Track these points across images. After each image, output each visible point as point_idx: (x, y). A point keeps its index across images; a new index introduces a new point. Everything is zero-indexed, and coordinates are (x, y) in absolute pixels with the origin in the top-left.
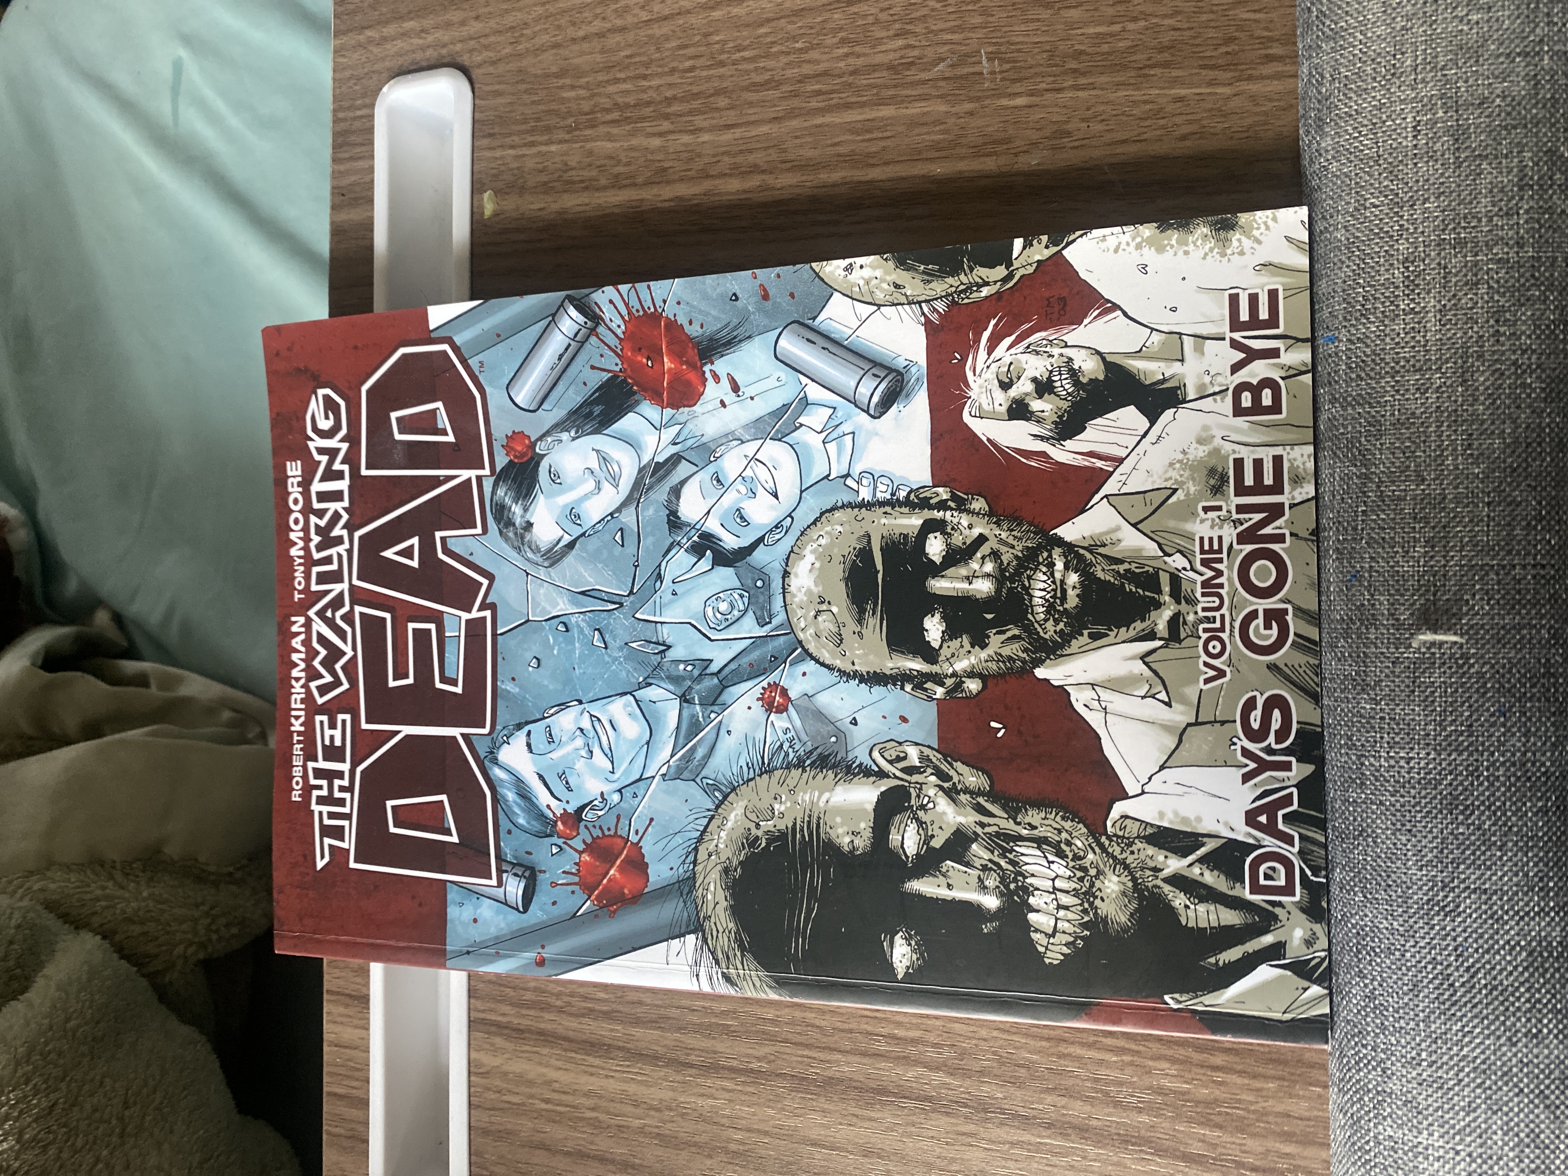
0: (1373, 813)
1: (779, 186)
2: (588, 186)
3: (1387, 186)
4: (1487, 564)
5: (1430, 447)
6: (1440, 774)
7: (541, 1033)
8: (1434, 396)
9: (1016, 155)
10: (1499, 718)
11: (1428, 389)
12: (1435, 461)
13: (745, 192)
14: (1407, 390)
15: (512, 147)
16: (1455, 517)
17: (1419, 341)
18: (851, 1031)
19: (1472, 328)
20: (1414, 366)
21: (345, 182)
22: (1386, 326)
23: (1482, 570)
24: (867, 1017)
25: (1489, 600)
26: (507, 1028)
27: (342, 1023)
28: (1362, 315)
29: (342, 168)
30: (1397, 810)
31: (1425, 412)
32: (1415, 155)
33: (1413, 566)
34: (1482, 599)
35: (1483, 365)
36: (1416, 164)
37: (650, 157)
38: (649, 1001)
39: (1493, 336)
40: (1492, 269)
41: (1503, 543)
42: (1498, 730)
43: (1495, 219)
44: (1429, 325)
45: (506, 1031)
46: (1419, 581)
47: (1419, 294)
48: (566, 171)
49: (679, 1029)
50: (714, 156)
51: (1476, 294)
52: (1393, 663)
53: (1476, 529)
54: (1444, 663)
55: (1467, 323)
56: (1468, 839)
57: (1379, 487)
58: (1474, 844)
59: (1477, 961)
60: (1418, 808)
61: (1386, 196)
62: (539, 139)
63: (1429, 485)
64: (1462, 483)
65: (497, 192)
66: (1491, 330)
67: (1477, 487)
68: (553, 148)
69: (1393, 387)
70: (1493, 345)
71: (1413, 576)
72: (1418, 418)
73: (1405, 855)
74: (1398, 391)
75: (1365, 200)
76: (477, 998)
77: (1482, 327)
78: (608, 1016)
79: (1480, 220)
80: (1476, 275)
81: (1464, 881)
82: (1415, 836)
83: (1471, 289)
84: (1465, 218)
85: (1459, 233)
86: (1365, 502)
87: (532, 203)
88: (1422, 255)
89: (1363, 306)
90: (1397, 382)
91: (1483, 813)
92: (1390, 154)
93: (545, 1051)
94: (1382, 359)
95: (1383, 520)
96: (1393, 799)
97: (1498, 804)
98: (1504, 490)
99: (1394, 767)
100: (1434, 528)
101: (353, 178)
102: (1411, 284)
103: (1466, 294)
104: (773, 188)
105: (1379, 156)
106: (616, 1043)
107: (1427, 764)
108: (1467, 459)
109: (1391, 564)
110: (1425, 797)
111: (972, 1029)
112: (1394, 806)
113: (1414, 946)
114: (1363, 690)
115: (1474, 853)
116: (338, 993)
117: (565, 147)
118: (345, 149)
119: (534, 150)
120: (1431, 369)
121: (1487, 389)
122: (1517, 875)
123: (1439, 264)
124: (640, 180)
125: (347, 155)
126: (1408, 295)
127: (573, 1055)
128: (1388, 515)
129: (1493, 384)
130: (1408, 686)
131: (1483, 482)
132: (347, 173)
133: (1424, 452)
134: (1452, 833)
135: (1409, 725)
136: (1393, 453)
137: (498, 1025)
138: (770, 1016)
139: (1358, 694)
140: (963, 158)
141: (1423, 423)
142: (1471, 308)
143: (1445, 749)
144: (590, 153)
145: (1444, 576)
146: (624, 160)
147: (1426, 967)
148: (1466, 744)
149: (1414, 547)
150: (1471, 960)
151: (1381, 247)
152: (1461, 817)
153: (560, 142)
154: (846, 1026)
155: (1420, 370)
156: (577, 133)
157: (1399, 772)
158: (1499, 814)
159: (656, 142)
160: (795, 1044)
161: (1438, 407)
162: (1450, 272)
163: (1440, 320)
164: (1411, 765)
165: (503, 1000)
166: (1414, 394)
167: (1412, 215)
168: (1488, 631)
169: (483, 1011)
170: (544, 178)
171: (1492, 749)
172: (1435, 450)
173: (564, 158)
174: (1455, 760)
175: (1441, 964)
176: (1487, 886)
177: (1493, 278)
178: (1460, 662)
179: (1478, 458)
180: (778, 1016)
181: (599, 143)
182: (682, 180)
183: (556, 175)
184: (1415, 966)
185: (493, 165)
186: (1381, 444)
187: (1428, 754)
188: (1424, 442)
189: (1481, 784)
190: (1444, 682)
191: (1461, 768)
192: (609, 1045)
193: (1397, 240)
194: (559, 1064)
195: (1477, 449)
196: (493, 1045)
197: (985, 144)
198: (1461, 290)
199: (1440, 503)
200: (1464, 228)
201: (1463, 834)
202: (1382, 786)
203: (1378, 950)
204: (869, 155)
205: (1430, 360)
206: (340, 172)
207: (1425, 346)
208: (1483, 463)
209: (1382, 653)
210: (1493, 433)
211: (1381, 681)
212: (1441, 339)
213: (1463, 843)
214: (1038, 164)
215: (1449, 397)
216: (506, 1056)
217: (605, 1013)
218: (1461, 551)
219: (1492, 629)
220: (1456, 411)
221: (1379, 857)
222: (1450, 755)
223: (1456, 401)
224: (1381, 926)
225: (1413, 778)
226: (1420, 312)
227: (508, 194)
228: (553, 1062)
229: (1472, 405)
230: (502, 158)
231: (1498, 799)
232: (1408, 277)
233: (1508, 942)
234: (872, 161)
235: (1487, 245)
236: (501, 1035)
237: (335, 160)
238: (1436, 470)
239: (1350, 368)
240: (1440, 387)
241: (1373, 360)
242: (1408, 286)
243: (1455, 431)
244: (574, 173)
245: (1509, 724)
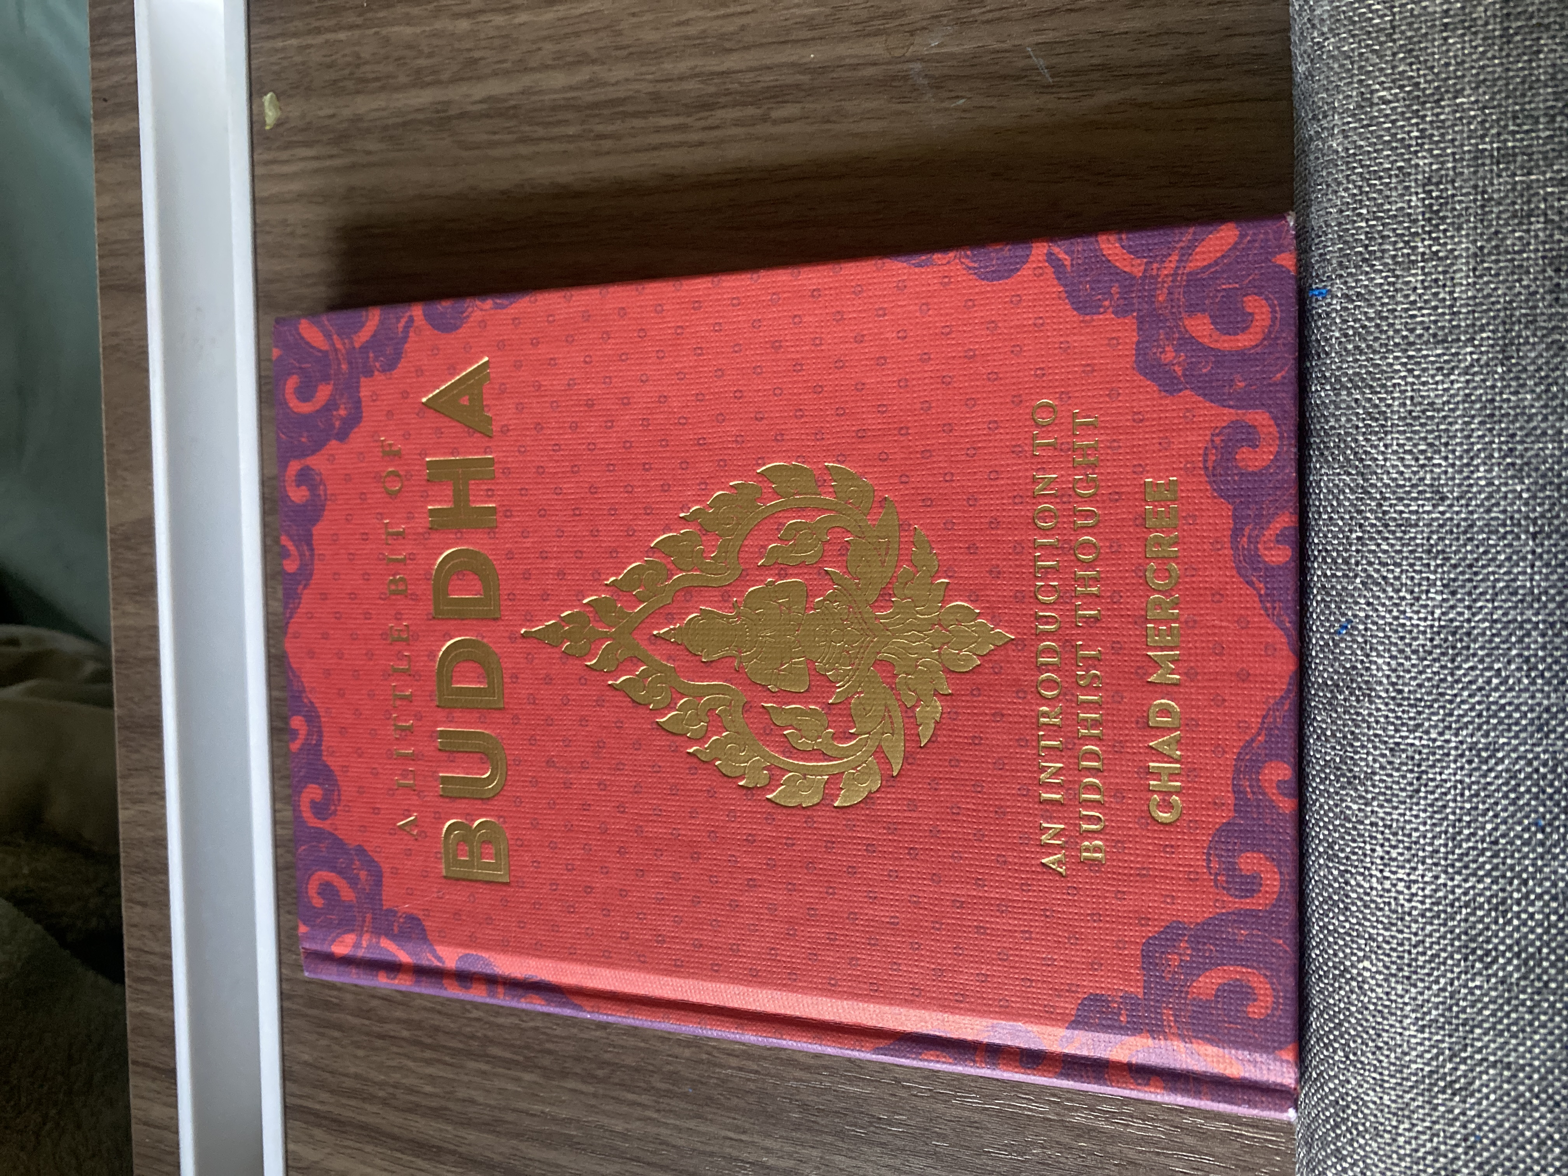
0: (1360, 949)
1: (613, 80)
2: (385, 85)
3: (1405, 71)
4: (1529, 621)
5: (1454, 451)
6: (1452, 906)
7: (363, 1127)
8: (1462, 379)
9: (912, 33)
10: (1535, 833)
11: (1453, 368)
12: (1461, 472)
13: (572, 88)
14: (1424, 370)
15: (295, 35)
16: (1486, 552)
17: (1444, 300)
18: (712, 1154)
19: (1520, 280)
20: (1435, 335)
21: (105, 84)
22: (1397, 277)
23: (1521, 628)
24: (731, 1139)
25: (1530, 670)
26: (325, 1118)
27: (149, 1099)
28: (1365, 260)
29: (103, 65)
30: (1392, 949)
31: (1449, 402)
32: (1446, 25)
33: (1425, 619)
34: (1519, 669)
35: (1534, 335)
36: (1446, 39)
37: (457, 45)
38: (481, 1099)
39: (1551, 292)
40: (1552, 193)
41: (1552, 591)
42: (1534, 851)
43: (1559, 119)
44: (1458, 275)
45: (324, 1122)
46: (1432, 640)
47: (1445, 231)
48: (358, 66)
49: (518, 1136)
50: (534, 42)
51: (1528, 231)
52: (1391, 750)
53: (1515, 571)
54: (1462, 755)
55: (1513, 273)
56: (1486, 995)
57: (1380, 505)
58: (1495, 1002)
59: (1495, 1156)
60: (1420, 949)
61: (1401, 87)
62: (326, 23)
63: (1451, 506)
64: (1497, 504)
65: (279, 96)
66: (1548, 283)
67: (1519, 511)
68: (342, 36)
69: (1404, 365)
70: (1551, 306)
71: (1424, 633)
72: (1438, 411)
73: (1402, 1010)
74: (1411, 371)
75: (1372, 92)
76: (295, 1081)
77: (1536, 279)
78: (437, 1113)
79: (1537, 122)
80: (1529, 202)
81: (1479, 1051)
82: (1415, 986)
83: (1520, 224)
84: (1515, 118)
85: (1506, 141)
86: (1361, 526)
87: (321, 109)
88: (1451, 173)
89: (1366, 246)
90: (1410, 357)
91: (1509, 961)
92: (1410, 24)
93: (369, 1148)
94: (1389, 325)
95: (1385, 552)
96: (1387, 934)
97: (1531, 950)
98: (1558, 516)
99: (1389, 891)
100: (1455, 566)
101: (116, 78)
102: (1433, 215)
103: (1514, 231)
104: (605, 84)
105: (1393, 27)
106: (446, 1145)
107: (1435, 891)
108: (1505, 471)
109: (1395, 614)
110: (1430, 935)
111: (854, 1163)
112: (1388, 943)
113: (1409, 1130)
114: (1349, 783)
115: (1493, 1014)
116: (146, 1065)
117: (357, 33)
118: (104, 40)
119: (320, 39)
120: (1459, 340)
121: (1540, 369)
122: (1552, 1046)
123: (1475, 187)
124: (445, 76)
125: (106, 49)
126: (1430, 233)
127: (399, 1155)
128: (1392, 545)
129: (1547, 363)
130: (1411, 784)
131: (1526, 504)
132: (110, 71)
133: (1446, 458)
134: (1465, 986)
135: (1410, 836)
136: (1402, 459)
137: (316, 1114)
138: (619, 1129)
139: (1343, 788)
140: (843, 39)
141: (1445, 417)
142: (1520, 252)
143: (1459, 873)
144: (386, 41)
145: (1468, 634)
146: (426, 50)
147: (1424, 1159)
148: (1488, 867)
149: (1428, 592)
150: (1486, 1154)
151: (1393, 162)
152: (1478, 965)
153: (351, 27)
154: (708, 1149)
155: (1444, 341)
156: (370, 15)
157: (1396, 899)
158: (1531, 963)
159: (464, 25)
160: (648, 1164)
161: (1468, 395)
162: (1491, 199)
163: (1475, 269)
164: (1413, 890)
165: (321, 1085)
166: (1433, 376)
167: (1438, 115)
168: (1525, 713)
169: (301, 1097)
170: (332, 75)
171: (1525, 876)
172: (1461, 458)
173: (357, 49)
174: (1473, 887)
175: (1446, 1156)
176: (1511, 1059)
177: (1552, 207)
178: (1484, 754)
179: (1521, 470)
180: (627, 1130)
181: (396, 29)
182: (495, 74)
183: (347, 72)
184: (1410, 1156)
185: (273, 59)
186: (1386, 446)
187: (1437, 877)
188: (1446, 444)
189: (1509, 922)
190: (1461, 782)
191: (1482, 900)
192: (437, 1147)
193: (1416, 152)
194: (385, 1164)
195: (1522, 456)
196: (311, 1136)
197: (872, 19)
198: (1507, 224)
199: (1465, 532)
200: (1514, 133)
201: (1480, 987)
202: (1373, 914)
203: (1361, 1128)
204: (722, 37)
205: (1459, 326)
206: (100, 71)
207: (1451, 306)
208: (1529, 476)
209: (1376, 735)
210: (1544, 433)
211: (1374, 773)
212: (1475, 297)
213: (1479, 1000)
214: (938, 46)
215: (1484, 381)
216: (328, 1150)
217: (433, 1109)
218: (1493, 601)
219: (1532, 710)
220: (1493, 401)
221: (1367, 1009)
222: (1466, 880)
223: (1493, 387)
224: (1366, 1098)
225: (1415, 908)
226: (1447, 258)
227: (290, 96)
228: (378, 1161)
229: (1516, 393)
230: (284, 49)
231: (1532, 944)
232: (1431, 205)
233: (1537, 1135)
234: (728, 45)
235: (1545, 158)
236: (319, 1126)
237: (95, 56)
238: (1460, 485)
239: (1346, 335)
240: (1472, 366)
241: (1378, 326)
242: (1430, 220)
243: (1491, 430)
244: (368, 68)
245: (1548, 843)
